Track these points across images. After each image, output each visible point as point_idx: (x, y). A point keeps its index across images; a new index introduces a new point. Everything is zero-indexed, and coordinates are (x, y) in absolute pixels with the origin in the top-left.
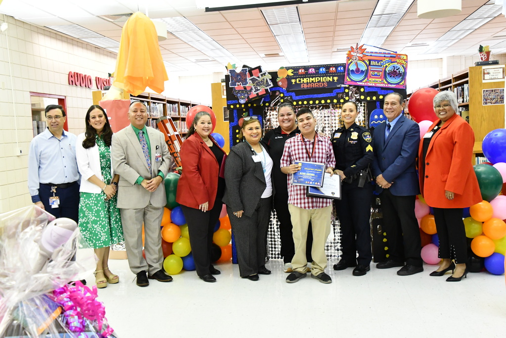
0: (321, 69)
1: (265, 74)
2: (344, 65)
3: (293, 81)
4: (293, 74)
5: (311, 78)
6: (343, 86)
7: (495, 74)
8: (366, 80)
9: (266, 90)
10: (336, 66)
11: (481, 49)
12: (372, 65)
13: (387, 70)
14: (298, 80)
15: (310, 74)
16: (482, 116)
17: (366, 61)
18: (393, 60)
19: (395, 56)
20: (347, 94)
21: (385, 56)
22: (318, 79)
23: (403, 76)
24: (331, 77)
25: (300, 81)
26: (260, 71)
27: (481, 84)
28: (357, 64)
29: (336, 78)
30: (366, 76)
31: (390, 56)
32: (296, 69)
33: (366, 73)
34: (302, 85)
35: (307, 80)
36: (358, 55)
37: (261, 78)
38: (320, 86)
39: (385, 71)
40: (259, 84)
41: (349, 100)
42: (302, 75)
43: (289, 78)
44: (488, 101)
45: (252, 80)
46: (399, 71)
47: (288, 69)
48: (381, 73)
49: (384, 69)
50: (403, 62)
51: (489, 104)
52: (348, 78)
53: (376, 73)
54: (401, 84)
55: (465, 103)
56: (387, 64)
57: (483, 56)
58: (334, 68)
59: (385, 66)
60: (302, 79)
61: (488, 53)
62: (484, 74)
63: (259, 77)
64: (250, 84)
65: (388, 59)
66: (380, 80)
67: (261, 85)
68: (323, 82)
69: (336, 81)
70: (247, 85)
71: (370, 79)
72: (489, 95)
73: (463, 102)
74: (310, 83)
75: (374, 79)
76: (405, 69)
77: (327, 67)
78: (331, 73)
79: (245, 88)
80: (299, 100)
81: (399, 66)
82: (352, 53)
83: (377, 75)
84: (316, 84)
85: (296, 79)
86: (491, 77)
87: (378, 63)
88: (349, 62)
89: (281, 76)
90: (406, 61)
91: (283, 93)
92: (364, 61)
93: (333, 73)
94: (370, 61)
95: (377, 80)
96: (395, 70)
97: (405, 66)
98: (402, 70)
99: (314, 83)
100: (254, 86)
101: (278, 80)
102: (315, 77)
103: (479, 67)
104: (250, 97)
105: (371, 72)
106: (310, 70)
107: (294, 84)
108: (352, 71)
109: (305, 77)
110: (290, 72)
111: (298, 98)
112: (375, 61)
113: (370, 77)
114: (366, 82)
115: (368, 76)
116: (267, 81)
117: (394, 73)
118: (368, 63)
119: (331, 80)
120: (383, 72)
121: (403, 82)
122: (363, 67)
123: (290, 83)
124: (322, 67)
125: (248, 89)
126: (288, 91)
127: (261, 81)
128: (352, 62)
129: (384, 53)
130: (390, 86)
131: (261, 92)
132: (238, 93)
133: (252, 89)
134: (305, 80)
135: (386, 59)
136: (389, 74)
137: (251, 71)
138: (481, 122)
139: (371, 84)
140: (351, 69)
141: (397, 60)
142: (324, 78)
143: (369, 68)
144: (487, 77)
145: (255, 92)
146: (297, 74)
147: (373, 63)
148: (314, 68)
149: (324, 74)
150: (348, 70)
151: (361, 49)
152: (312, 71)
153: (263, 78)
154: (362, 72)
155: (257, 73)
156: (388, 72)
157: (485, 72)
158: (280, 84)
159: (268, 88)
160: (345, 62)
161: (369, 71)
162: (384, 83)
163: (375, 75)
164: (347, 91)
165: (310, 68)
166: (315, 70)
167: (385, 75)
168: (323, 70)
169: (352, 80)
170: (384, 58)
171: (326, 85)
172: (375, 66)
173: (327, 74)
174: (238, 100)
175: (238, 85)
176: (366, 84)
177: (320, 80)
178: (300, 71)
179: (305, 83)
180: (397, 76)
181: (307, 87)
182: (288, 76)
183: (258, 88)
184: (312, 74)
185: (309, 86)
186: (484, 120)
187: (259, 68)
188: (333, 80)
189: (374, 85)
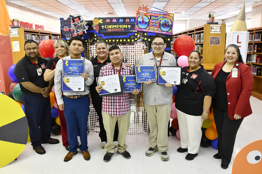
0: (120, 20)
1: (82, 21)
2: (134, 18)
3: (103, 27)
4: (102, 23)
5: (114, 26)
6: (134, 31)
7: (216, 29)
8: (148, 28)
9: (84, 32)
10: (130, 18)
11: (210, 16)
12: (152, 19)
13: (161, 22)
14: (105, 26)
15: (113, 23)
16: (209, 50)
17: (149, 16)
18: (165, 16)
19: (166, 14)
20: (136, 37)
21: (160, 14)
22: (118, 26)
23: (171, 27)
24: (127, 25)
25: (107, 27)
26: (80, 19)
27: (210, 34)
28: (142, 18)
29: (129, 26)
30: (148, 26)
31: (163, 14)
32: (104, 19)
33: (148, 24)
34: (108, 29)
35: (111, 26)
36: (143, 12)
37: (80, 24)
38: (120, 31)
39: (160, 23)
40: (79, 27)
41: (137, 40)
42: (108, 23)
43: (100, 25)
44: (212, 43)
45: (74, 25)
46: (169, 24)
47: (99, 19)
48: (157, 24)
49: (159, 22)
50: (171, 18)
51: (213, 45)
52: (137, 26)
53: (154, 24)
54: (169, 32)
55: (201, 43)
56: (161, 19)
57: (210, 20)
58: (128, 20)
59: (160, 20)
60: (108, 26)
61: (213, 18)
62: (211, 29)
63: (78, 23)
64: (73, 27)
65: (162, 16)
66: (157, 29)
67: (80, 28)
68: (121, 28)
69: (129, 28)
70: (71, 28)
71: (151, 28)
72: (213, 40)
73: (200, 42)
74: (113, 28)
75: (153, 28)
76: (172, 23)
77: (124, 19)
78: (126, 23)
79: (70, 30)
80: (106, 39)
81: (168, 20)
82: (140, 11)
83: (155, 26)
84: (117, 29)
85: (104, 25)
86: (214, 30)
87: (156, 18)
88: (138, 16)
89: (95, 23)
90: (173, 18)
91: (96, 34)
92: (147, 16)
93: (127, 23)
94: (151, 16)
95: (155, 28)
96: (166, 23)
97: (172, 21)
98: (170, 23)
99: (116, 28)
100: (76, 29)
101: (93, 26)
102: (117, 25)
103: (209, 25)
104: (73, 36)
105: (151, 23)
106: (114, 20)
107: (103, 28)
108: (140, 22)
109: (110, 25)
110: (101, 21)
111: (105, 37)
112: (154, 16)
113: (151, 26)
114: (148, 29)
115: (150, 26)
116: (84, 26)
117: (165, 25)
118: (149, 17)
119: (126, 27)
120: (159, 24)
121: (171, 31)
122: (147, 20)
123: (100, 28)
124: (121, 18)
125: (72, 31)
126: (99, 33)
127: (80, 26)
128: (139, 16)
129: (160, 12)
130: (163, 32)
131: (80, 33)
132: (65, 33)
133: (74, 31)
134: (110, 27)
135: (161, 16)
136: (162, 25)
137: (74, 19)
138: (209, 54)
139: (151, 31)
140: (139, 21)
141: (168, 17)
142: (122, 26)
143: (150, 21)
144: (212, 30)
145: (76, 33)
146: (105, 23)
147: (152, 18)
148: (115, 19)
149: (122, 23)
150: (137, 21)
151: (146, 9)
152: (114, 21)
153: (81, 24)
154: (146, 23)
155: (78, 20)
156: (161, 24)
157: (212, 28)
158: (94, 28)
159: (85, 31)
160: (135, 16)
161: (150, 22)
162: (159, 31)
163: (153, 25)
164: (136, 34)
165: (114, 19)
166: (117, 20)
167: (160, 26)
168: (121, 20)
169: (139, 28)
170: (160, 15)
171: (123, 30)
172: (154, 19)
173: (124, 23)
174: (65, 38)
175: (65, 28)
176: (148, 31)
177: (120, 27)
178: (107, 20)
179: (110, 28)
180: (167, 27)
181: (112, 31)
182: (99, 23)
183: (78, 30)
184: (114, 23)
185: (112, 30)
186: (210, 53)
187: (79, 17)
188: (128, 27)
189: (153, 31)
